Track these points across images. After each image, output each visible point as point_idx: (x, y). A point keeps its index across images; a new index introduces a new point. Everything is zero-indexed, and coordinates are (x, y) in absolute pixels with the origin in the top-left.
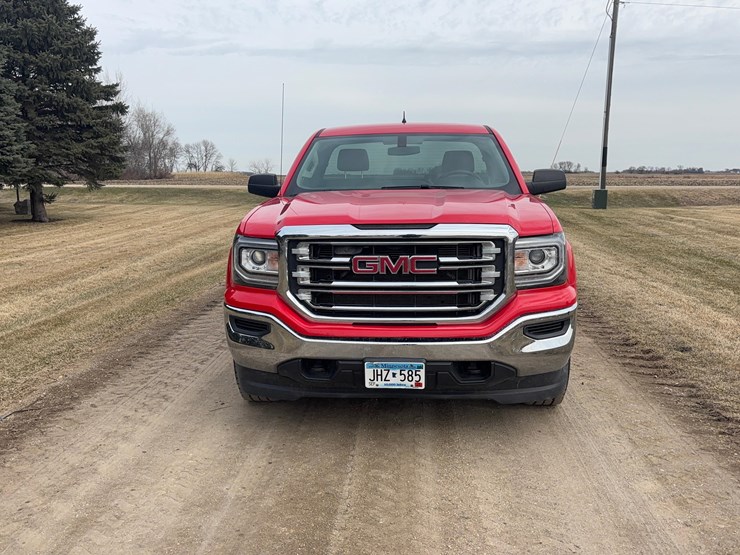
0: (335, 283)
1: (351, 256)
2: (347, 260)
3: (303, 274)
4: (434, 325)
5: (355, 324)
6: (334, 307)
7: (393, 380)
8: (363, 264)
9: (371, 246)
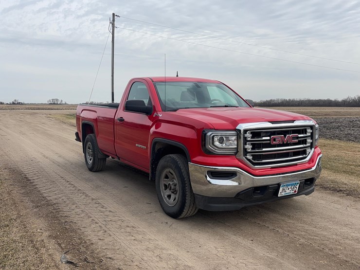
0: (264, 150)
1: (270, 136)
2: (269, 138)
3: (249, 147)
4: (296, 165)
5: (272, 168)
6: (263, 161)
7: (288, 191)
8: (274, 140)
9: (275, 131)
